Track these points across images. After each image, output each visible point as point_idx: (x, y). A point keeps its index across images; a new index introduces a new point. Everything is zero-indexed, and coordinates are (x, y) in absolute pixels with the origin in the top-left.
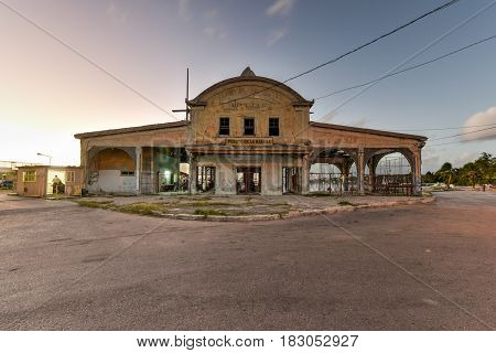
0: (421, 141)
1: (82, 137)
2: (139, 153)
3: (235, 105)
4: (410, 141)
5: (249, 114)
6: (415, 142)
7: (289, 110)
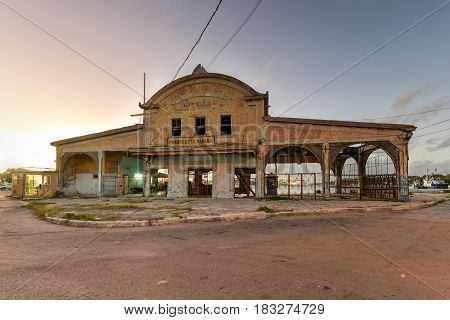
0: (407, 131)
1: (57, 144)
2: (101, 156)
3: (186, 105)
4: (392, 133)
5: (200, 113)
6: (399, 133)
7: (242, 106)
